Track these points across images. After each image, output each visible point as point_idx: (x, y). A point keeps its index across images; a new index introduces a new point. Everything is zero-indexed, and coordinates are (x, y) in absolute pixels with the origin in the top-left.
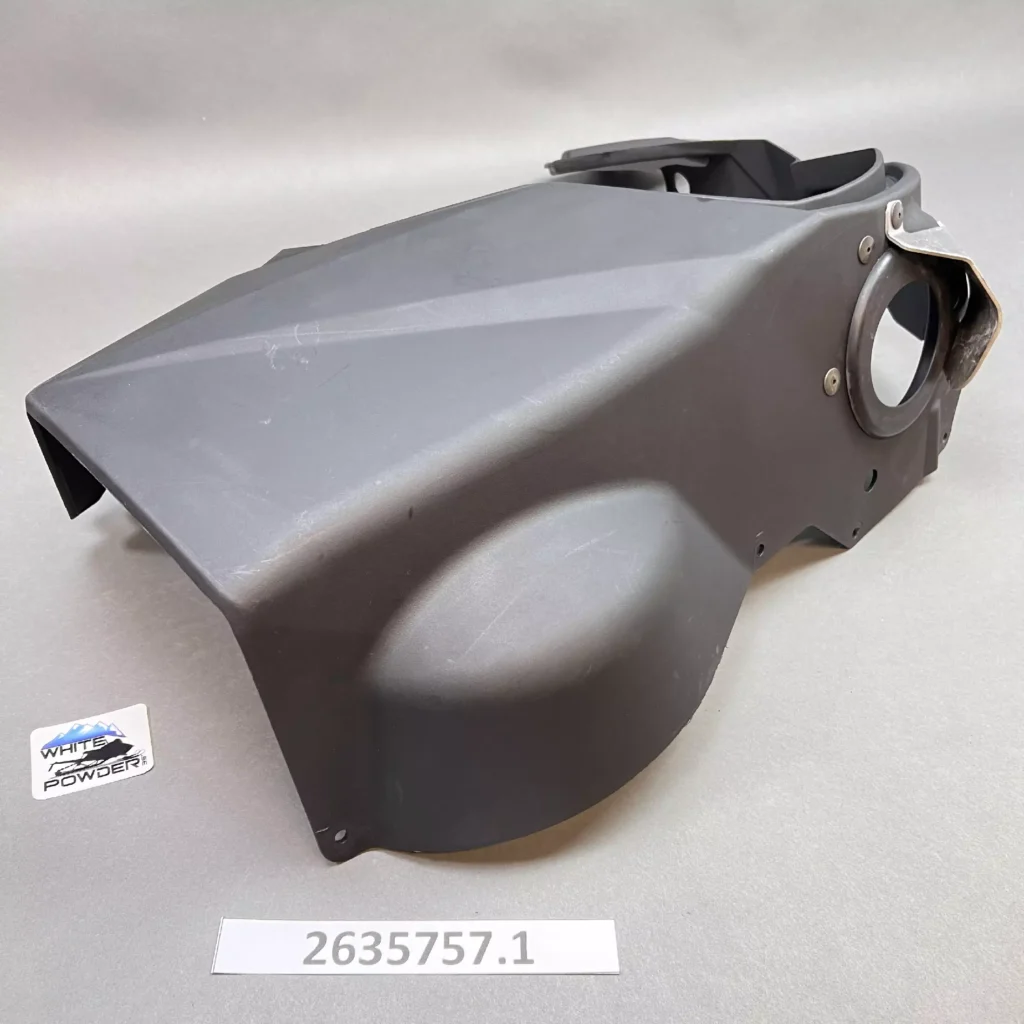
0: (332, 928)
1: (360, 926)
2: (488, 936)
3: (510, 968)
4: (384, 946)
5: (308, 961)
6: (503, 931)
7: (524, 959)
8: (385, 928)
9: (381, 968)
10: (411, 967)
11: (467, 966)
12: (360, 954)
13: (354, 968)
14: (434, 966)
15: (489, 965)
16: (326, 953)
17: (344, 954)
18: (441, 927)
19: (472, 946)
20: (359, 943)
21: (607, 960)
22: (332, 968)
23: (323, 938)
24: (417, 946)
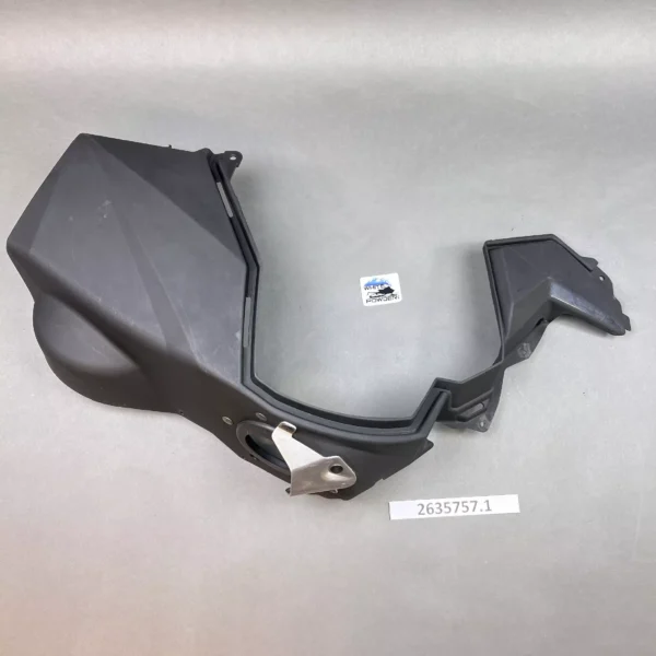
0: (425, 502)
1: (434, 501)
2: (476, 502)
3: (484, 513)
4: (443, 507)
5: (420, 514)
6: (481, 500)
7: (489, 509)
8: (442, 501)
9: (443, 515)
10: (452, 514)
11: (470, 513)
12: (436, 510)
13: (434, 515)
14: (460, 513)
15: (477, 512)
16: (425, 510)
17: (430, 511)
18: (460, 500)
19: (471, 506)
20: (435, 507)
21: (515, 509)
22: (427, 516)
23: (423, 506)
24: (453, 507)
